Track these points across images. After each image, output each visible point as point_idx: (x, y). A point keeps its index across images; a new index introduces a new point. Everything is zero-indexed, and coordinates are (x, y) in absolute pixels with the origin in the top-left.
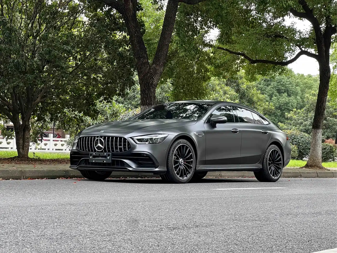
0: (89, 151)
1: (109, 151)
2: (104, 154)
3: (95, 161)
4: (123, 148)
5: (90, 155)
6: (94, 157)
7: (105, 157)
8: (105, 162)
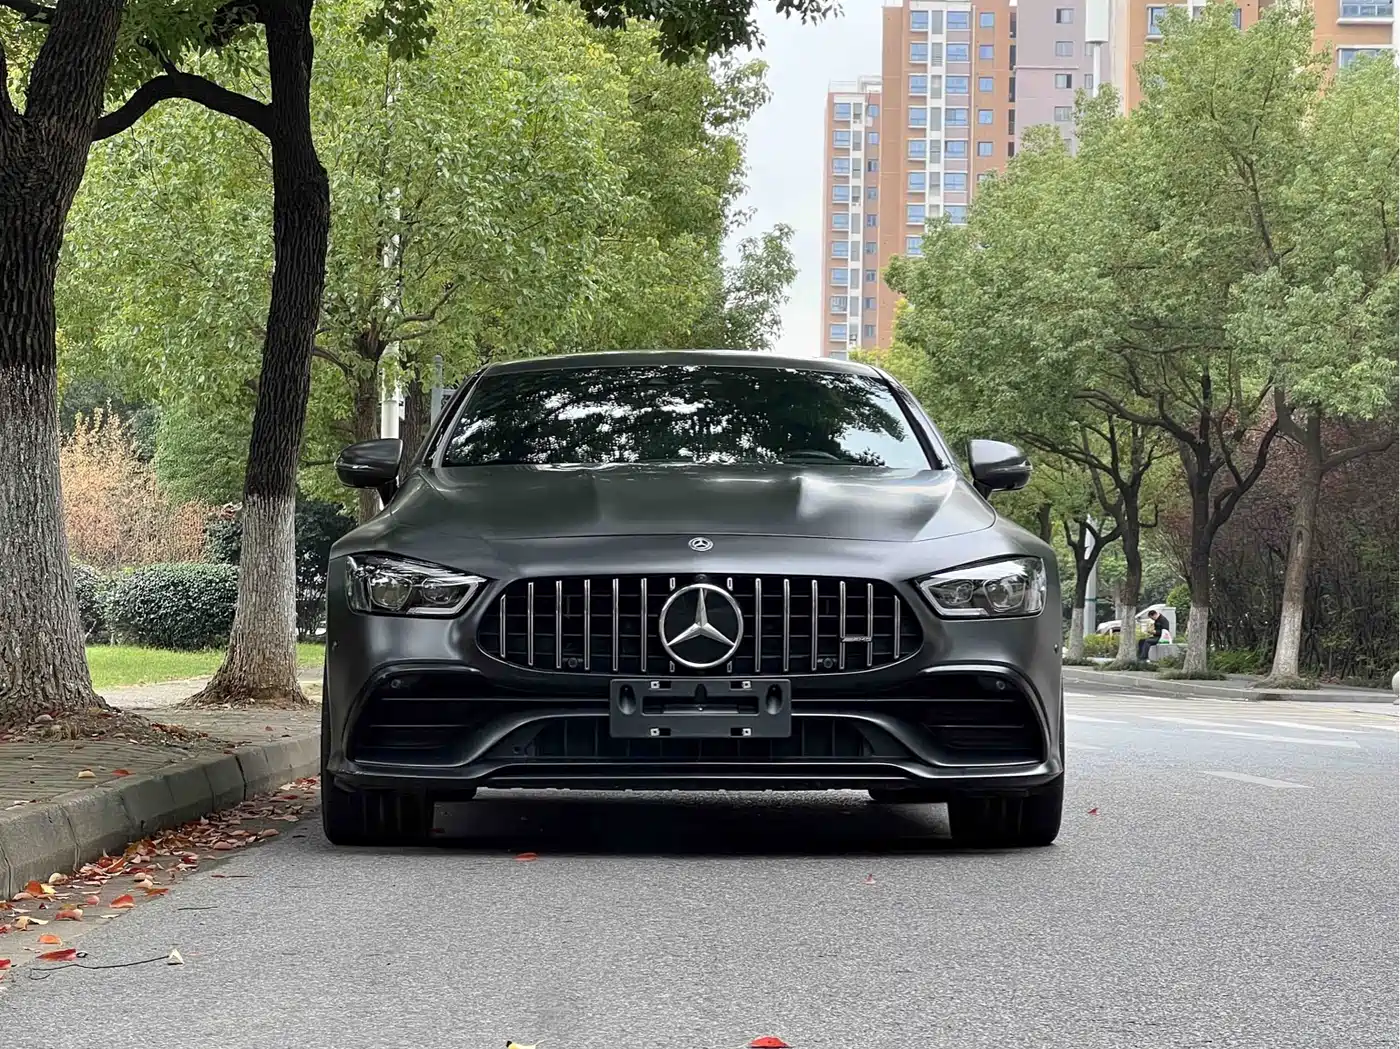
0: (601, 664)
1: (772, 667)
2: (738, 685)
3: (663, 731)
4: (870, 648)
5: (615, 693)
6: (654, 703)
7: (749, 703)
8: (747, 733)
